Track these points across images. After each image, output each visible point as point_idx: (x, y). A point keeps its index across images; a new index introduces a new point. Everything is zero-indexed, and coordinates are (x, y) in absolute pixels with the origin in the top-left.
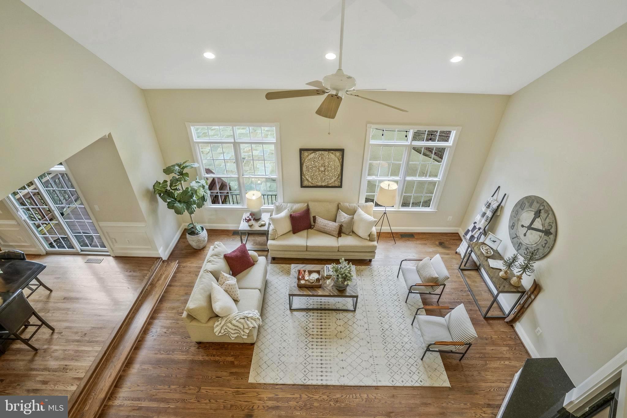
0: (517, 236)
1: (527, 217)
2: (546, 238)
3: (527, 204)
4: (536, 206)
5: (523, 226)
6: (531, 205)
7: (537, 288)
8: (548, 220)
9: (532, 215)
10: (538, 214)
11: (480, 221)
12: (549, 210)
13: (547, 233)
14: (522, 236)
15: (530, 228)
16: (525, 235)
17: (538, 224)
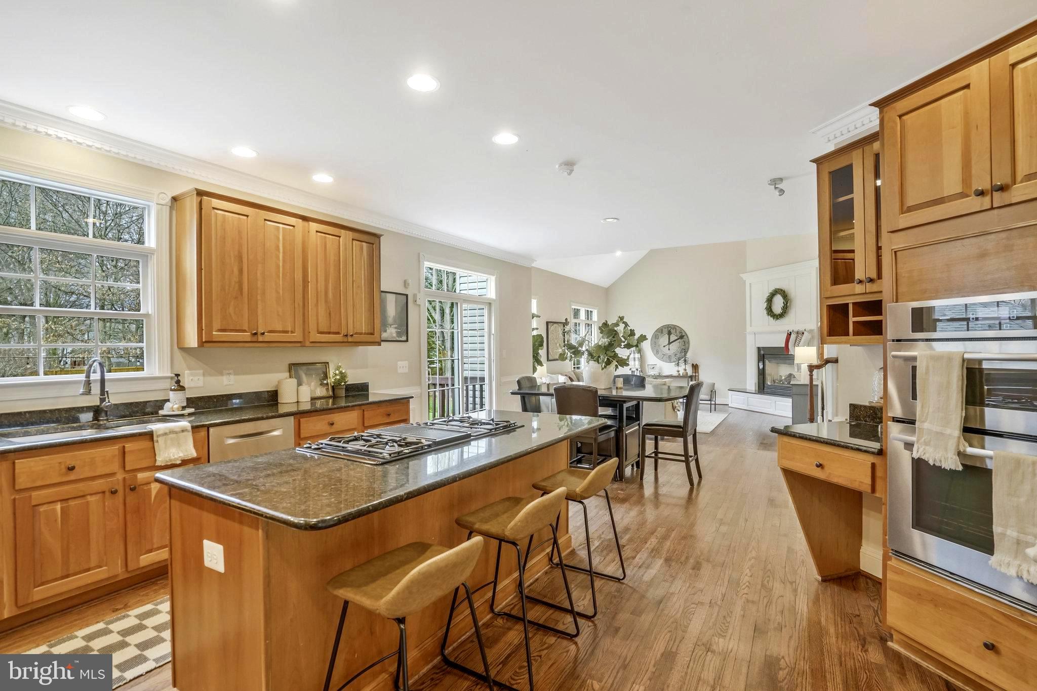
0: (664, 355)
1: (664, 340)
2: (682, 340)
3: (659, 334)
4: (665, 331)
5: (664, 346)
6: (662, 333)
7: (695, 367)
8: (677, 332)
9: (667, 336)
10: (669, 333)
11: (635, 365)
12: (675, 327)
13: (682, 337)
14: (668, 352)
15: (670, 343)
16: (669, 349)
17: (673, 338)
